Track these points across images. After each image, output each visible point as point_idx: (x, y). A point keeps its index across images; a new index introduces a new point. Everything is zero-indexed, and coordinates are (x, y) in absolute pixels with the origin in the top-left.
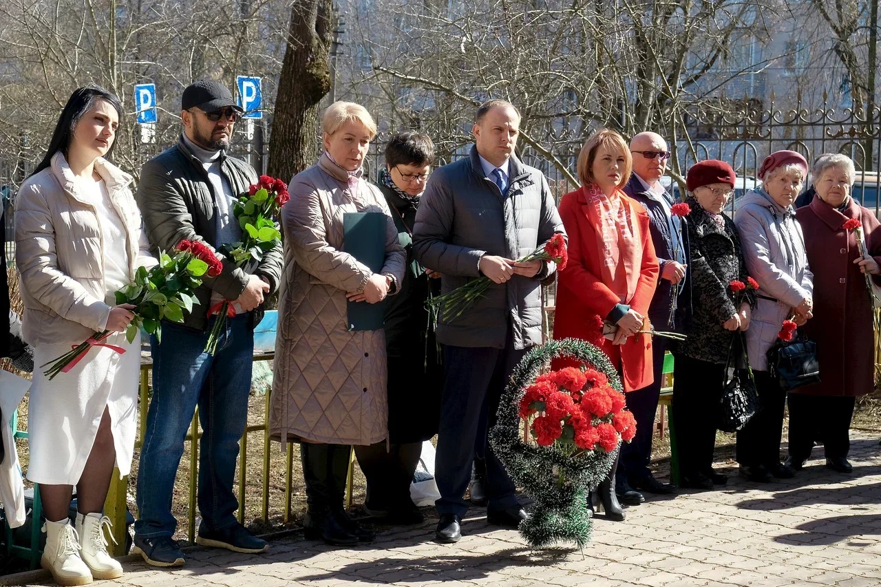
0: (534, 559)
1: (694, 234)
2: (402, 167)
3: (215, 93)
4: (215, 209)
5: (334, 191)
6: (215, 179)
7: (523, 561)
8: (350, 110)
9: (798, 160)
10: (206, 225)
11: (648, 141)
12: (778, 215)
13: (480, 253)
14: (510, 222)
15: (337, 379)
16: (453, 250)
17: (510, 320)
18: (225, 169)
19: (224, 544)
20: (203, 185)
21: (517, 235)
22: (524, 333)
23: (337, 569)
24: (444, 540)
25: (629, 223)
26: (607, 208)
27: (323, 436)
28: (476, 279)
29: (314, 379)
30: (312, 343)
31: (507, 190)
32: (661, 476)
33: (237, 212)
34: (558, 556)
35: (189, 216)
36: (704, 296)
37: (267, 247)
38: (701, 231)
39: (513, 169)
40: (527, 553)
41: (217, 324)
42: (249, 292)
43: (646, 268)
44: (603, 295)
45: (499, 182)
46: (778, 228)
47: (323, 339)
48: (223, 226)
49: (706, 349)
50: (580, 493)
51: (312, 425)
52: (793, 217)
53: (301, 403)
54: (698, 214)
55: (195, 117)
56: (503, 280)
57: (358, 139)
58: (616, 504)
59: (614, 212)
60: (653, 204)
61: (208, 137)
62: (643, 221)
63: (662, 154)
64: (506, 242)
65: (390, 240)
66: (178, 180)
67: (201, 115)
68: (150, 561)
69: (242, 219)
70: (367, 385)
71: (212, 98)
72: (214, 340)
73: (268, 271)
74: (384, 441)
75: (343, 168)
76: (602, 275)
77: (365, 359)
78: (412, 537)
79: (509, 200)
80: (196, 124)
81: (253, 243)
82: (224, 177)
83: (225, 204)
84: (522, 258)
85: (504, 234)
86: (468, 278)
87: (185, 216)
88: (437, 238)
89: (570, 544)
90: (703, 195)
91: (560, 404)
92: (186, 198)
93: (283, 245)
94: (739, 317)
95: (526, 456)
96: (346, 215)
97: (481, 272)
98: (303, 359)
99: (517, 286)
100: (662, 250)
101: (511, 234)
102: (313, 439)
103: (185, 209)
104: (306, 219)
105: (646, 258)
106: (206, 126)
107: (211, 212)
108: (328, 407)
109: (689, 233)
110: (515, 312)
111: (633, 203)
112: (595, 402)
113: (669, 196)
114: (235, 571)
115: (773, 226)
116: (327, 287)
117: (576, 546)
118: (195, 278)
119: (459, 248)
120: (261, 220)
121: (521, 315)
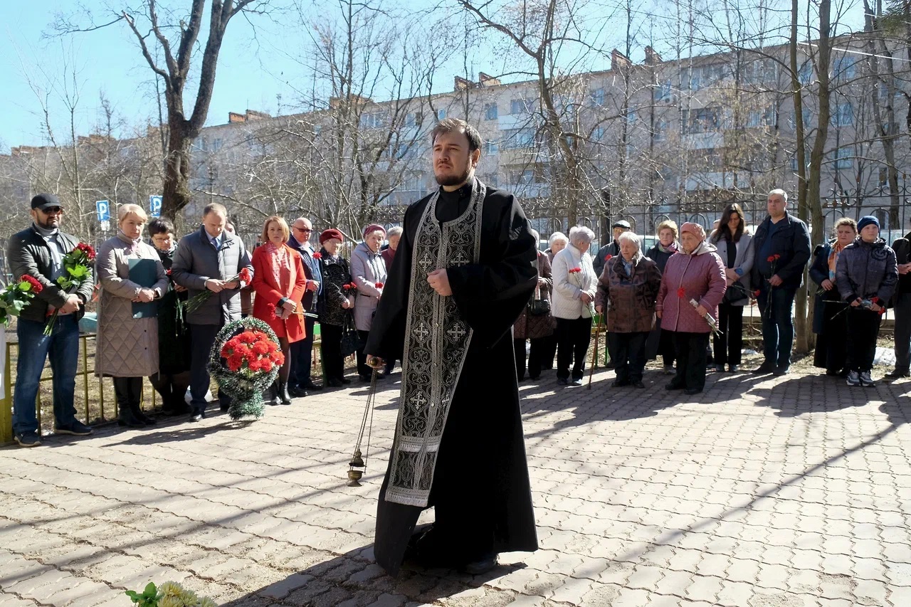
0: (234, 426)
1: (324, 264)
2: (156, 235)
3: (47, 199)
4: (51, 261)
5: (125, 249)
6: (53, 246)
7: (229, 428)
8: (131, 208)
9: (380, 229)
10: (46, 269)
11: (302, 223)
12: (371, 255)
13: (206, 278)
14: (221, 263)
15: (130, 345)
16: (192, 277)
17: (222, 311)
18: (59, 239)
19: (69, 432)
20: (45, 248)
21: (225, 269)
22: (230, 317)
23: (127, 439)
24: (193, 420)
25: (289, 261)
26: (276, 254)
27: (126, 373)
28: (205, 291)
29: (117, 345)
30: (114, 327)
31: (220, 247)
32: (317, 382)
33: (65, 262)
34: (247, 423)
35: (35, 264)
36: (330, 293)
37: (82, 279)
38: (327, 262)
39: (224, 238)
40: (232, 424)
41: (52, 320)
42: (69, 304)
43: (298, 281)
44: (274, 294)
45: (216, 244)
46: (371, 262)
47: (120, 325)
48: (56, 270)
49: (335, 319)
50: (257, 392)
51: (118, 368)
52: (380, 256)
53: (110, 358)
54: (325, 254)
55: (37, 213)
56: (218, 291)
57: (136, 223)
58: (287, 396)
59: (280, 256)
60: (303, 252)
61: (45, 223)
62: (297, 260)
63: (308, 230)
64: (219, 273)
65: (159, 273)
66: (29, 246)
67: (40, 212)
68: (21, 444)
69: (66, 265)
70: (147, 346)
71: (46, 202)
72: (49, 329)
73: (82, 292)
74: (157, 373)
75: (129, 237)
76: (274, 286)
77: (146, 333)
78: (178, 421)
79: (221, 252)
80: (38, 217)
81: (73, 278)
82: (59, 244)
83: (58, 258)
84: (227, 280)
85: (218, 268)
86: (200, 291)
87: (33, 264)
88: (185, 270)
89: (252, 417)
90: (328, 245)
91: (240, 350)
92: (33, 254)
93: (94, 279)
94: (348, 302)
95: (226, 376)
96: (130, 260)
97: (206, 288)
98: (110, 336)
99: (226, 294)
100: (309, 275)
101: (222, 268)
102: (118, 376)
103: (33, 261)
104: (107, 265)
105: (299, 277)
106: (43, 217)
107: (48, 263)
108: (126, 359)
109: (322, 266)
110: (225, 307)
111: (292, 251)
112: (258, 348)
113: (313, 248)
114: (75, 444)
115: (368, 262)
116: (119, 298)
117: (255, 419)
118: (25, 292)
119: (195, 276)
120: (77, 267)
121: (228, 308)
